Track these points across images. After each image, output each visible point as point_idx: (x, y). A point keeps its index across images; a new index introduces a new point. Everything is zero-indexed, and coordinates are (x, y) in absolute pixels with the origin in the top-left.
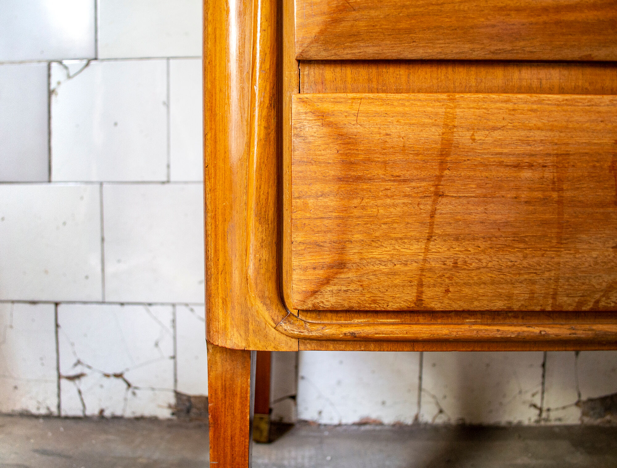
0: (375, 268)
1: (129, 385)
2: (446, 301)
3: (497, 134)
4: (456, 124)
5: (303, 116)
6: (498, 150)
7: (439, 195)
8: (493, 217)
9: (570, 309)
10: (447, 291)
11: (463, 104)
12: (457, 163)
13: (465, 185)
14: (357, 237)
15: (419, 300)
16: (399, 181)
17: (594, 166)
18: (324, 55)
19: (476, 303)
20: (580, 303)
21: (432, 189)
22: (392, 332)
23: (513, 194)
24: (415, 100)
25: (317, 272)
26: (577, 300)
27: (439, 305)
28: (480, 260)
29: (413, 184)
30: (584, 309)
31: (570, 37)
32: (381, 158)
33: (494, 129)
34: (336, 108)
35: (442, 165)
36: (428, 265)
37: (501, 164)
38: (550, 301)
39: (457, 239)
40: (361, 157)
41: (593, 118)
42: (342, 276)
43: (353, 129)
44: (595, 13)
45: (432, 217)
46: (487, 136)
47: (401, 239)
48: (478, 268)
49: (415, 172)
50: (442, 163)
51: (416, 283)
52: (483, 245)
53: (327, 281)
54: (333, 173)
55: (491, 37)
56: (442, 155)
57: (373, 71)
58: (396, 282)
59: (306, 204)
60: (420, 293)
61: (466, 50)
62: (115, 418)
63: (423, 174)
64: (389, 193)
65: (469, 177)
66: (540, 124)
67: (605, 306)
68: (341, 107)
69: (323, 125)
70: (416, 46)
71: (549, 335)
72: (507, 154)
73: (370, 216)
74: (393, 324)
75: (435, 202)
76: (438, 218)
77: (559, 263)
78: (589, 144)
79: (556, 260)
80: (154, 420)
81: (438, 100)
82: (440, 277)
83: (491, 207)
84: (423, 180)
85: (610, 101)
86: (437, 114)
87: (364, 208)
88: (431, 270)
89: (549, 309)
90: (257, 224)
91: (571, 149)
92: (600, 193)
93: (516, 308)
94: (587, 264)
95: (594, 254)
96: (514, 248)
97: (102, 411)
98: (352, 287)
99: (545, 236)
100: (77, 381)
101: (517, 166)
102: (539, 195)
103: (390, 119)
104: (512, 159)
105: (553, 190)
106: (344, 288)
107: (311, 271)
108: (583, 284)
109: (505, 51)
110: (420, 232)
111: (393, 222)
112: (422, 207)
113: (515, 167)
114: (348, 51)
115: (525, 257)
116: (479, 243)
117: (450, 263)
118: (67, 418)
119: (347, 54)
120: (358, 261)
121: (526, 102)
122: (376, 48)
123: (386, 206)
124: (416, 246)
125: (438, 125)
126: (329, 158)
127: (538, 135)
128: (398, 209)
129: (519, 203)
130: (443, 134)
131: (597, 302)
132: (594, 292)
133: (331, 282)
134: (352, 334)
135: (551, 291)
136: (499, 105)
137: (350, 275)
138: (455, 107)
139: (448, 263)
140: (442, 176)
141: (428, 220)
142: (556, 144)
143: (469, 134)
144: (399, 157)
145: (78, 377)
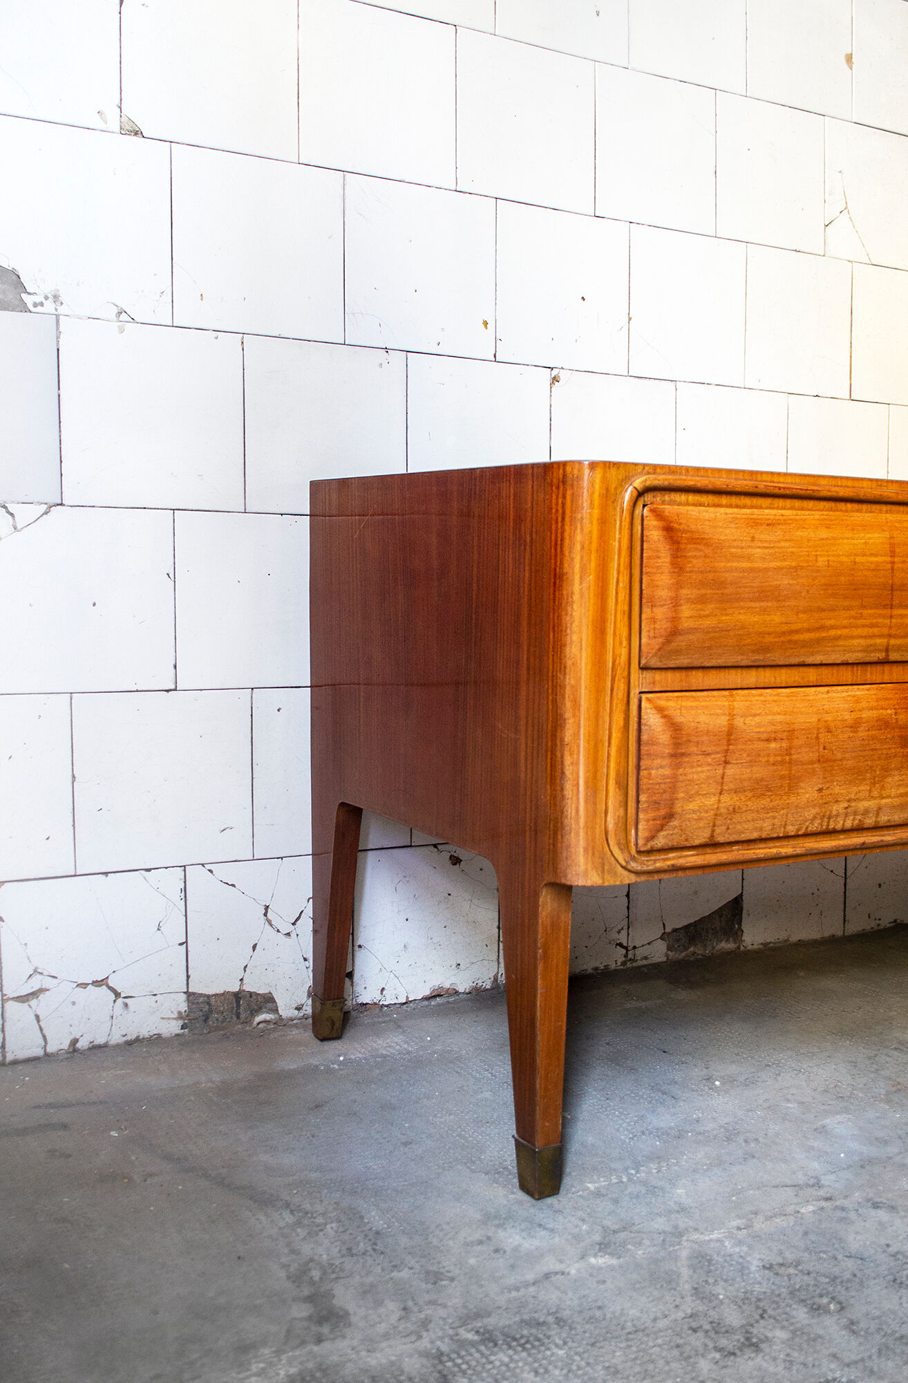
0: (690, 816)
1: (117, 995)
2: (727, 836)
3: (757, 719)
4: (735, 713)
5: (649, 711)
6: (758, 730)
7: (726, 762)
8: (755, 776)
9: (793, 834)
10: (728, 828)
11: (738, 698)
12: (736, 740)
13: (741, 754)
14: (682, 795)
15: (712, 836)
16: (705, 755)
17: (807, 738)
18: (659, 665)
19: (743, 835)
20: (798, 830)
21: (723, 759)
22: (695, 861)
23: (765, 759)
24: (711, 696)
25: (655, 822)
26: (796, 827)
27: (722, 838)
28: (747, 805)
29: (713, 756)
30: (800, 833)
31: (794, 650)
32: (695, 739)
33: (755, 715)
34: (668, 704)
35: (729, 743)
36: (719, 812)
37: (759, 739)
38: (783, 829)
39: (735, 792)
40: (684, 739)
41: (806, 704)
42: (671, 824)
43: (679, 719)
44: (809, 634)
45: (723, 778)
46: (752, 720)
47: (705, 794)
48: (746, 811)
49: (714, 748)
50: (729, 740)
51: (711, 824)
52: (749, 794)
53: (662, 828)
54: (667, 751)
55: (753, 652)
56: (728, 735)
57: (684, 673)
58: (701, 825)
59: (650, 774)
60: (713, 831)
61: (739, 660)
62: (95, 1048)
63: (718, 749)
64: (699, 763)
65: (743, 750)
66: (779, 711)
67: (811, 830)
68: (671, 704)
69: (662, 717)
70: (712, 658)
71: (781, 853)
72: (763, 732)
73: (689, 780)
74: (693, 855)
75: (724, 768)
76: (726, 779)
77: (788, 804)
78: (805, 722)
79: (787, 801)
80: (156, 1040)
81: (724, 696)
82: (725, 819)
83: (755, 769)
84: (718, 753)
85: (815, 692)
86: (724, 706)
87: (685, 775)
88: (721, 814)
89: (781, 835)
90: (617, 790)
91: (796, 727)
92: (811, 755)
93: (764, 836)
94: (803, 803)
95: (807, 796)
96: (765, 795)
97: (75, 1041)
98: (676, 830)
99: (782, 786)
100: (34, 1002)
101: (768, 740)
102: (779, 758)
103: (699, 711)
104: (765, 735)
105: (787, 755)
106: (671, 832)
107: (651, 822)
108: (801, 816)
109: (760, 660)
110: (716, 789)
111: (702, 783)
112: (717, 771)
113: (767, 740)
114: (673, 662)
115: (771, 801)
116: (746, 793)
117: (731, 809)
118: (15, 1062)
119: (672, 664)
120: (681, 812)
121: (770, 696)
122: (689, 660)
123: (698, 773)
124: (713, 799)
125: (725, 715)
126: (665, 741)
127: (779, 718)
128: (705, 774)
129: (769, 765)
130: (729, 720)
131: (807, 828)
132: (806, 821)
133: (664, 829)
134: (673, 865)
135: (783, 823)
136: (757, 698)
137: (675, 823)
138: (734, 701)
139: (730, 809)
140: (728, 750)
141: (720, 781)
142: (788, 724)
143: (742, 720)
144: (705, 738)
145: (34, 994)
